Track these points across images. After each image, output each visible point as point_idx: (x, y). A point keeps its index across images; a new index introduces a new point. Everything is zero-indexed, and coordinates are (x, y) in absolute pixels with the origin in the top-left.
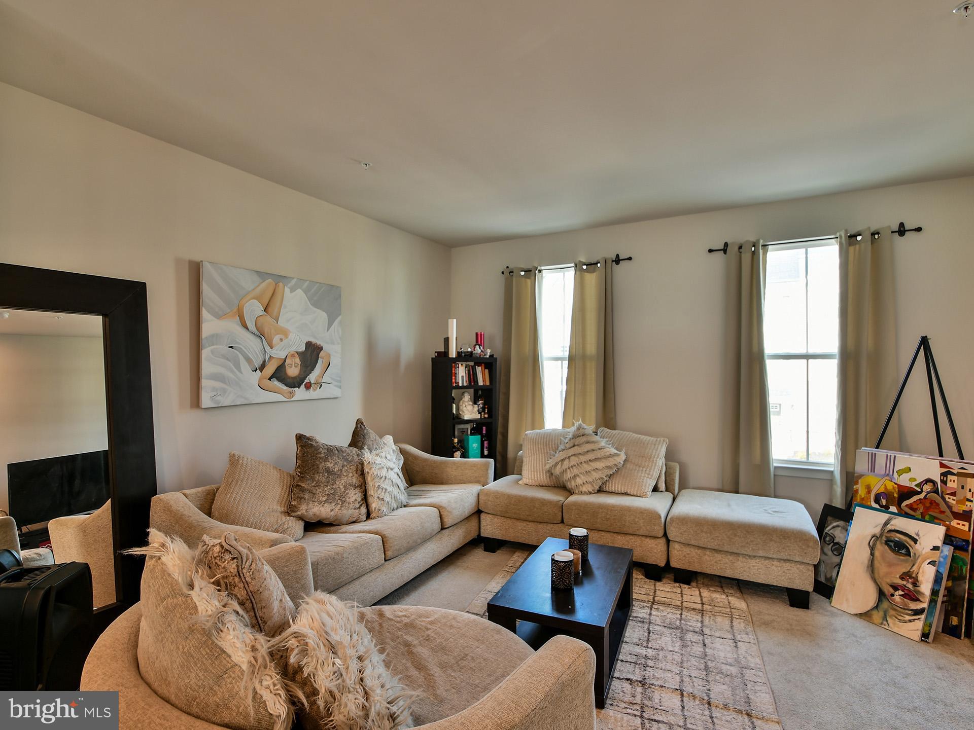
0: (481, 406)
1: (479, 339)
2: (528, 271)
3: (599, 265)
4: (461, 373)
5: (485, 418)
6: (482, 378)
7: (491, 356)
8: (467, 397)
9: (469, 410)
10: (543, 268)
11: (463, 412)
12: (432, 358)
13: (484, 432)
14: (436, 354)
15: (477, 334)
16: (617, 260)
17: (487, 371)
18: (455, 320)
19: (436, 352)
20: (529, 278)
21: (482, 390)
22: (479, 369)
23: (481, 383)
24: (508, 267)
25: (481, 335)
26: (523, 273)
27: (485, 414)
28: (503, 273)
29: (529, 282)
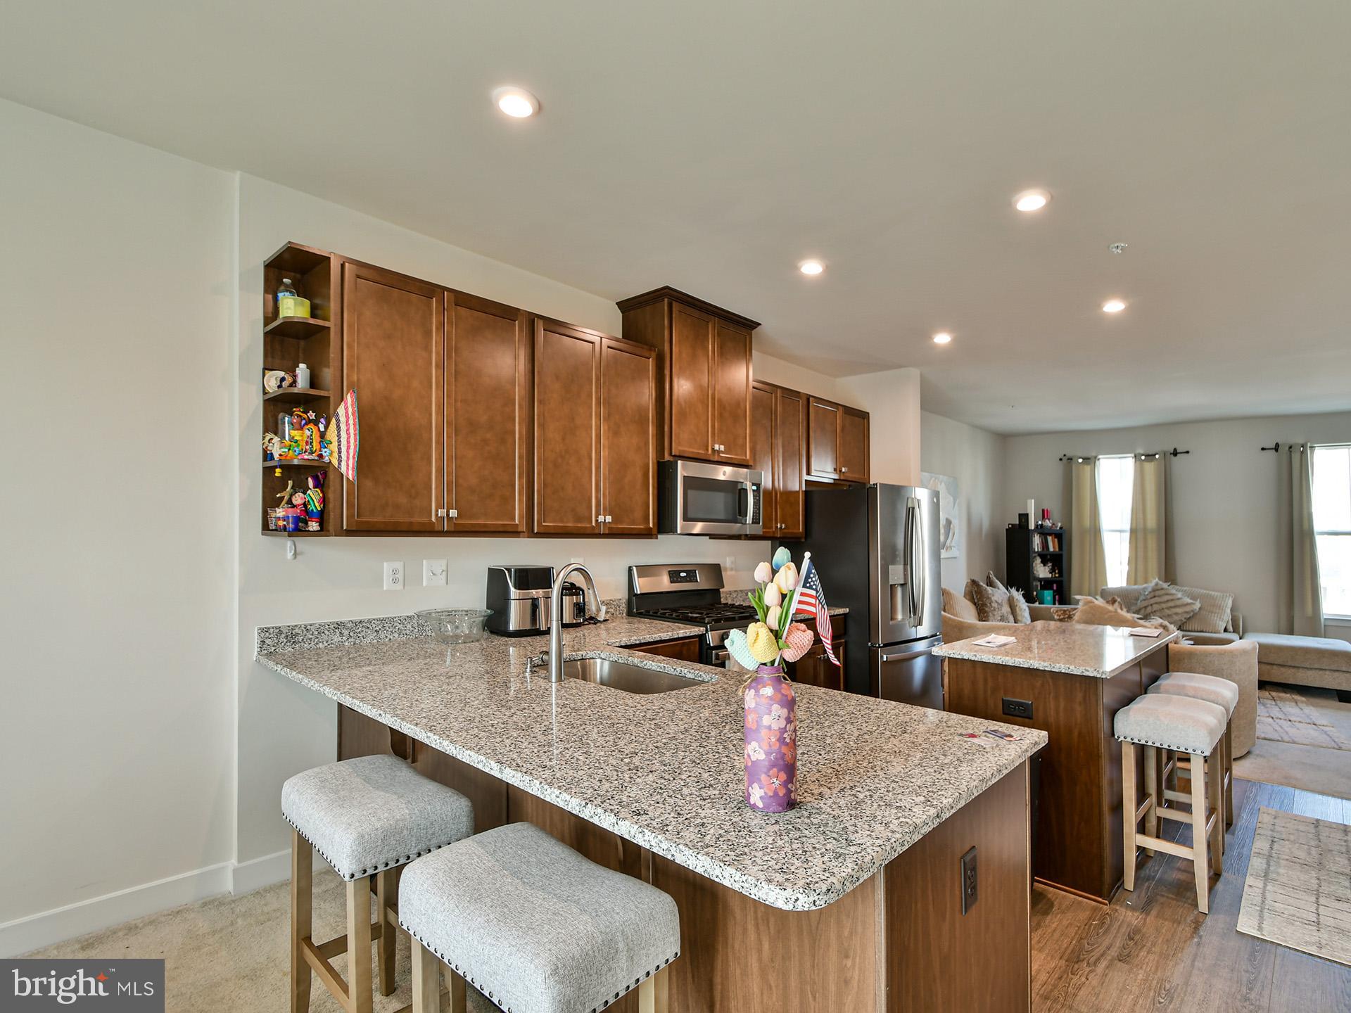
0: (1050, 567)
1: (1045, 514)
2: (1086, 459)
3: (1157, 456)
4: (1037, 541)
5: (1055, 577)
6: (1052, 546)
7: (1061, 528)
8: (1038, 560)
9: (1042, 571)
10: (1100, 457)
11: (1037, 571)
12: (1007, 530)
13: (1055, 588)
14: (1010, 526)
15: (1043, 511)
16: (1175, 453)
17: (1056, 540)
18: (1033, 501)
19: (1009, 524)
20: (1089, 464)
21: (1050, 555)
22: (1050, 538)
23: (1051, 549)
24: (1065, 455)
25: (1047, 511)
26: (1080, 460)
27: (1056, 573)
28: (1061, 459)
29: (1088, 468)
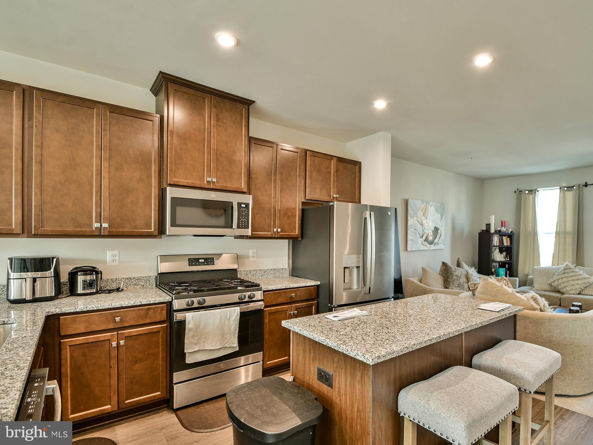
0: (505, 255)
1: (503, 224)
2: (530, 191)
3: (575, 187)
4: (496, 240)
5: (507, 260)
6: (506, 242)
7: (511, 232)
8: (497, 250)
9: (499, 257)
10: (539, 189)
11: (496, 257)
12: (479, 233)
13: (507, 267)
14: (481, 231)
15: (502, 222)
16: (586, 185)
17: (509, 239)
18: (494, 216)
19: (480, 230)
20: (531, 194)
21: (505, 248)
22: (504, 238)
23: (505, 244)
24: (518, 189)
25: (504, 222)
26: (527, 192)
27: (507, 258)
28: (515, 192)
29: (531, 196)
